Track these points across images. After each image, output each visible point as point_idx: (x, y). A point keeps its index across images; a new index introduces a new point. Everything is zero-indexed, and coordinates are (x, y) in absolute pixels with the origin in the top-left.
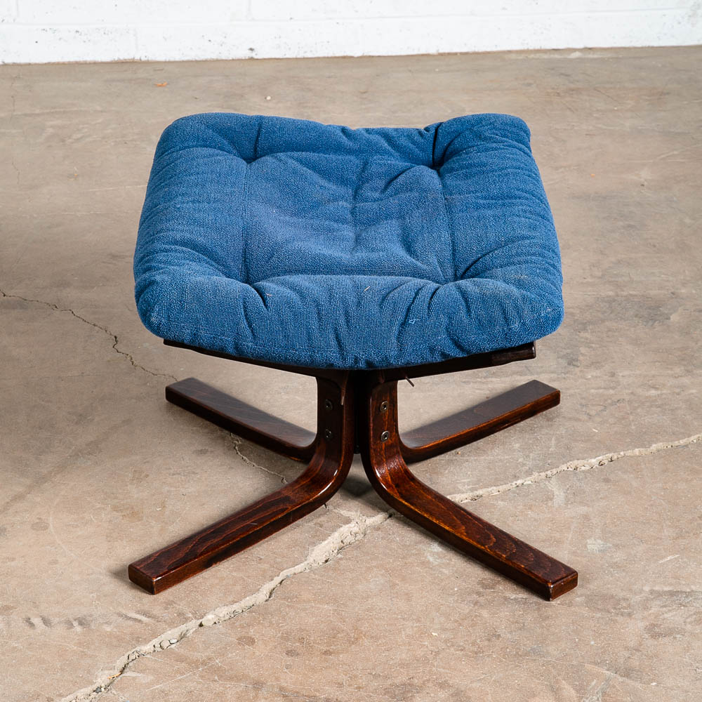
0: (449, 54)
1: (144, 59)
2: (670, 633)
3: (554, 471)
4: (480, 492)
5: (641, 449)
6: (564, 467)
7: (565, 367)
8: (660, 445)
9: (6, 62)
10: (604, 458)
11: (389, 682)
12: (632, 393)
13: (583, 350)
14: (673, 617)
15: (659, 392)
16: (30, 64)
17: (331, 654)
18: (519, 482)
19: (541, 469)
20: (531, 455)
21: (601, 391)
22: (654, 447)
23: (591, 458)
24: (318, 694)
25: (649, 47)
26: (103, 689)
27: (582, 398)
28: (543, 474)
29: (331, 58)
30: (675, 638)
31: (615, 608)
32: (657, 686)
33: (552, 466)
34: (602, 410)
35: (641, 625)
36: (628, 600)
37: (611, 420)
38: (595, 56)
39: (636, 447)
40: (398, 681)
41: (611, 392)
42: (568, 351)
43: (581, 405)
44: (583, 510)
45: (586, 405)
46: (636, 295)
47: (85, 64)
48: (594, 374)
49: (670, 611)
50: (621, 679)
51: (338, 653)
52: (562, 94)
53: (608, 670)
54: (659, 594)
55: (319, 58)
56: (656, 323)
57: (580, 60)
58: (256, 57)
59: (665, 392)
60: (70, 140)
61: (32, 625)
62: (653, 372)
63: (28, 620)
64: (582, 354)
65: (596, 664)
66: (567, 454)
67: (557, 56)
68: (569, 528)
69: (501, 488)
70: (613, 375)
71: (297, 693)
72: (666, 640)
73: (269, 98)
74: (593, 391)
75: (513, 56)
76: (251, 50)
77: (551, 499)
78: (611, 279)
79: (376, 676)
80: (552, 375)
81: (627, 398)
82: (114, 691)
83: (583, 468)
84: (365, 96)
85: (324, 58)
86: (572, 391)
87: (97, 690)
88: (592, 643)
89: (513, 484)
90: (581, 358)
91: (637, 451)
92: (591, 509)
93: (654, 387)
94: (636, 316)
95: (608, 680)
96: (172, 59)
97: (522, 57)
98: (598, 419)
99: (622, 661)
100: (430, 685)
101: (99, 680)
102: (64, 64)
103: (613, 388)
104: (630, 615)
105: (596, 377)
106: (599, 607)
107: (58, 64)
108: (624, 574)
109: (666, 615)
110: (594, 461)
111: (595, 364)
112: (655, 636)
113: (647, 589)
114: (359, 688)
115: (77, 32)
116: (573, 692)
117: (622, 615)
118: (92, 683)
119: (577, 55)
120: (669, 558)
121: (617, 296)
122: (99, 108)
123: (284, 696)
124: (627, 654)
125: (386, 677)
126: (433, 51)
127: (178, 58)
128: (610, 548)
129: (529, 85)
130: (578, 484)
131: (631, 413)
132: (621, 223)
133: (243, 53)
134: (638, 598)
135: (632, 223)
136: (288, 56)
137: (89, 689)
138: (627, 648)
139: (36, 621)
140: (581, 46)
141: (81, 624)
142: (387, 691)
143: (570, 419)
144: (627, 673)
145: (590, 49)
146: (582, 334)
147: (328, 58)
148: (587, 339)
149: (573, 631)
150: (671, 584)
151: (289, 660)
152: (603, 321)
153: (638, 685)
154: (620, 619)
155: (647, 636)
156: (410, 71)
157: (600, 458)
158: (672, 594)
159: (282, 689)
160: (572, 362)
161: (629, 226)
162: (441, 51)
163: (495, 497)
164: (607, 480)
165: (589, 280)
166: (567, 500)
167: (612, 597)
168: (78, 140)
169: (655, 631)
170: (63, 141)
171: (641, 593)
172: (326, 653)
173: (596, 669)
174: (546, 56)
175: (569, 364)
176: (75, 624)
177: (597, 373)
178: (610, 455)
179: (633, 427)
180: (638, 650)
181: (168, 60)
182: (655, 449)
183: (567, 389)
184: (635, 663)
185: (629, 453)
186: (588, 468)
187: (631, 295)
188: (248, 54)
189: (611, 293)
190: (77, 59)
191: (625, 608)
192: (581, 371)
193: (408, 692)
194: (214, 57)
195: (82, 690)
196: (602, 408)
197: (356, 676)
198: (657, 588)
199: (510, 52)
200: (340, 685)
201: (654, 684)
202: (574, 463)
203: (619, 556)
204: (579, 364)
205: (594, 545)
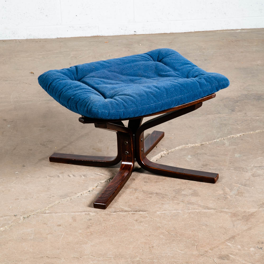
0: (198, 32)
1: (101, 35)
2: (259, 176)
3: (226, 138)
4: (203, 143)
5: (253, 132)
6: (229, 137)
8: (259, 131)
9: (58, 37)
11: (174, 188)
12: (251, 118)
13: (237, 108)
14: (260, 172)
15: (260, 118)
16: (65, 38)
17: (157, 182)
18: (215, 141)
19: (221, 137)
20: (219, 134)
21: (241, 118)
22: (257, 131)
23: (238, 134)
24: (153, 191)
25: (262, 28)
26: (91, 191)
27: (236, 120)
28: (223, 139)
29: (161, 34)
30: (260, 177)
31: (242, 170)
32: (254, 188)
33: (226, 136)
34: (242, 123)
35: (250, 174)
36: (246, 168)
37: (244, 125)
38: (245, 31)
40: (177, 188)
41: (245, 118)
42: (232, 108)
43: (235, 121)
44: (235, 147)
45: (237, 121)
46: (254, 93)
47: (83, 37)
48: (240, 113)
49: (259, 171)
50: (243, 187)
51: (160, 182)
52: (234, 42)
53: (239, 185)
54: (256, 167)
55: (156, 34)
56: (260, 100)
57: (240, 32)
58: (136, 34)
59: (261, 117)
60: (78, 58)
61: (70, 176)
62: (258, 113)
63: (69, 175)
64: (236, 109)
65: (236, 183)
66: (230, 133)
67: (233, 31)
68: (230, 151)
69: (210, 142)
70: (246, 114)
71: (147, 191)
72: (258, 177)
73: (140, 45)
74: (239, 118)
75: (219, 32)
76: (135, 32)
77: (225, 145)
78: (246, 90)
79: (171, 187)
80: (227, 114)
81: (249, 119)
82: (94, 191)
83: (235, 137)
84: (171, 44)
85: (158, 34)
86: (232, 118)
87: (89, 191)
88: (235, 178)
89: (213, 141)
90: (236, 110)
91: (252, 132)
93: (258, 117)
94: (254, 99)
95: (239, 187)
96: (110, 35)
97: (221, 32)
98: (240, 125)
99: (244, 182)
100: (187, 189)
101: (90, 189)
102: (76, 37)
104: (247, 172)
105: (240, 114)
106: (238, 170)
107: (74, 37)
108: (246, 162)
109: (258, 172)
110: (238, 135)
111: (240, 111)
112: (254, 177)
113: (252, 165)
114: (165, 190)
115: (80, 27)
116: (229, 190)
117: (245, 172)
118: (88, 190)
119: (239, 31)
120: (260, 158)
121: (248, 94)
122: (87, 49)
123: (144, 192)
124: (245, 181)
126: (193, 31)
127: (112, 35)
128: (242, 156)
129: (223, 39)
130: (233, 141)
131: (251, 123)
132: (251, 75)
133: (132, 33)
134: (250, 168)
135: (254, 75)
136: (146, 33)
137: (87, 191)
138: (246, 180)
139: (71, 175)
140: (241, 28)
141: (84, 176)
142: (174, 191)
143: (232, 125)
144: (245, 185)
145: (243, 29)
146: (237, 103)
147: (159, 34)
148: (238, 105)
149: (230, 176)
150: (260, 164)
151: (145, 184)
152: (243, 100)
153: (248, 188)
154: (244, 173)
155: (252, 177)
156: (186, 37)
157: (240, 134)
158: (260, 166)
159: (143, 190)
160: (233, 111)
161: (253, 76)
162: (195, 31)
163: (208, 145)
164: (242, 140)
165: (240, 90)
166: (230, 145)
167: (242, 168)
168: (80, 57)
169: (254, 175)
170: (76, 58)
171: (250, 166)
172: (156, 182)
173: (236, 185)
174: (229, 32)
175: (232, 111)
176: (82, 176)
178: (243, 134)
179: (251, 127)
180: (248, 180)
181: (108, 36)
182: (257, 132)
184: (248, 183)
185: (249, 133)
186: (236, 137)
187: (252, 93)
188: (134, 33)
189: (246, 93)
190: (80, 36)
191: (245, 170)
192: (236, 113)
193: (180, 191)
194: (123, 34)
195: (85, 191)
197: (165, 187)
198: (255, 165)
199: (217, 31)
200: (160, 189)
201: (253, 188)
202: (232, 136)
203: (244, 158)
204: (235, 111)
205: (237, 155)
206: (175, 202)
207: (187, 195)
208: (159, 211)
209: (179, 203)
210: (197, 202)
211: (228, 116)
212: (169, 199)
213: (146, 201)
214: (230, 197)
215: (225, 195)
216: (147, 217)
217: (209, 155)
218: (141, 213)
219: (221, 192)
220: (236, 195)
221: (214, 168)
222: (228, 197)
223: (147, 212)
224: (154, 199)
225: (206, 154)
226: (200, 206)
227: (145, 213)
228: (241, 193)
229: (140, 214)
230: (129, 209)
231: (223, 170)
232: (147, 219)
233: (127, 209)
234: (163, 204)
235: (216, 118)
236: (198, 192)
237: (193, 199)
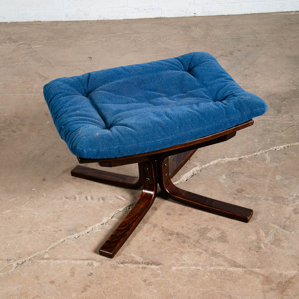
1: (163, 17)
3: (268, 150)
4: (242, 157)
6: (272, 149)
7: (276, 113)
9: (125, 19)
10: (285, 146)
11: (200, 227)
12: (298, 123)
13: (283, 108)
17: (182, 215)
18: (255, 154)
19: (263, 149)
20: (261, 144)
21: (287, 122)
23: (281, 146)
24: (174, 230)
26: (104, 224)
27: (281, 124)
28: (264, 151)
31: (283, 202)
33: (267, 148)
35: (291, 209)
36: (288, 199)
37: (290, 132)
39: (297, 142)
40: (203, 227)
41: (291, 122)
42: (278, 108)
43: (280, 127)
44: (276, 164)
45: (282, 127)
48: (286, 116)
50: (282, 230)
51: (184, 215)
52: (287, 25)
53: (277, 226)
55: (215, 16)
57: (294, 15)
58: (196, 16)
61: (87, 199)
64: (283, 109)
65: (273, 223)
66: (273, 144)
67: (287, 14)
68: (270, 171)
69: (249, 156)
70: (292, 116)
71: (168, 229)
73: (198, 28)
74: (284, 122)
75: (274, 14)
76: (195, 14)
77: (266, 160)
78: (295, 84)
79: (196, 224)
80: (272, 116)
81: (296, 124)
82: (107, 225)
83: (278, 149)
86: (277, 122)
88: (273, 215)
89: (253, 154)
90: (282, 110)
91: (297, 144)
92: (279, 164)
95: (277, 230)
98: (285, 132)
99: (283, 222)
100: (214, 229)
101: (104, 220)
103: (292, 121)
104: (288, 205)
105: (286, 117)
106: (277, 201)
108: (287, 189)
111: (287, 113)
112: (296, 213)
113: (295, 195)
114: (189, 229)
115: (145, 9)
116: (264, 234)
117: (285, 204)
118: (101, 221)
121: (297, 89)
123: (163, 230)
124: (285, 220)
125: (199, 225)
128: (284, 179)
130: (276, 155)
131: (297, 130)
134: (291, 198)
137: (100, 224)
138: (285, 218)
139: (89, 198)
140: (295, 11)
141: (103, 199)
142: (198, 231)
143: (276, 131)
144: (284, 227)
145: (298, 11)
146: (283, 102)
148: (285, 104)
149: (267, 210)
151: (167, 217)
152: (291, 98)
153: (288, 232)
154: (284, 206)
155: (293, 213)
159: (163, 227)
160: (279, 112)
163: (247, 159)
164: (286, 154)
165: (288, 84)
166: (271, 161)
167: (282, 197)
169: (296, 211)
171: (293, 196)
173: (273, 225)
176: (101, 199)
177: (287, 116)
178: (288, 145)
179: (297, 135)
180: (289, 219)
183: (276, 121)
184: (287, 223)
185: (294, 144)
186: (280, 149)
189: (295, 88)
191: (286, 202)
192: (282, 115)
193: (206, 231)
194: (184, 16)
195: (97, 224)
196: (287, 128)
197: (189, 224)
200: (183, 227)
201: (293, 232)
202: (275, 147)
203: (286, 182)
204: (281, 112)
205: (278, 178)
206: (198, 250)
207: (213, 240)
208: (175, 266)
209: (201, 253)
210: (223, 253)
211: (272, 119)
212: (190, 244)
213: (163, 246)
214: (265, 247)
215: (258, 243)
216: (158, 275)
217: (246, 176)
218: (153, 267)
219: (254, 237)
220: (272, 244)
221: (250, 196)
222: (262, 246)
223: (161, 266)
224: (173, 244)
225: (243, 173)
226: (226, 260)
227: (158, 267)
228: (278, 240)
229: (152, 269)
230: (140, 258)
231: (260, 200)
232: (158, 279)
233: (138, 258)
234: (182, 252)
235: (260, 121)
236: (227, 234)
237: (220, 247)
